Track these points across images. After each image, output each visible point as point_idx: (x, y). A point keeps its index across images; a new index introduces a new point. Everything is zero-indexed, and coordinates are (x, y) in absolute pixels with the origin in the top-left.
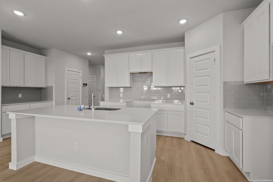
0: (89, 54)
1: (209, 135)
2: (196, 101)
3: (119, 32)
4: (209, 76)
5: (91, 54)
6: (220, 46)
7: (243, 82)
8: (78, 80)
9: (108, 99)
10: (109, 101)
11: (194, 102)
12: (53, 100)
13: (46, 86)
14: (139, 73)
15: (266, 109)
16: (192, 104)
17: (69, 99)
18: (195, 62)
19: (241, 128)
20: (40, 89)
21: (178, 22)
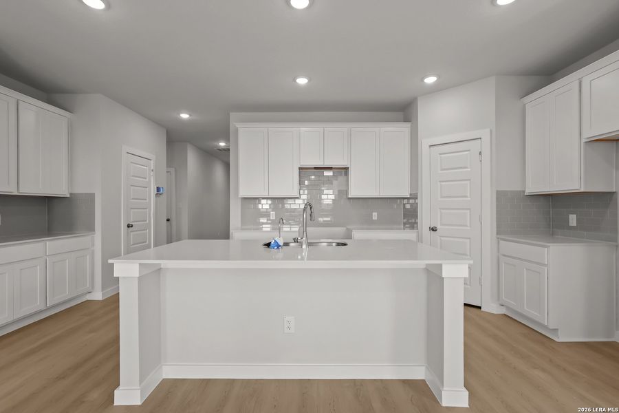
0: (185, 116)
1: (468, 283)
2: (441, 225)
3: (302, 81)
4: (470, 180)
5: (190, 116)
6: (491, 131)
7: (524, 192)
8: (146, 178)
9: (240, 226)
10: (242, 229)
11: (439, 227)
12: (94, 230)
13: (71, 194)
14: (315, 168)
15: (553, 234)
16: (434, 229)
17: (129, 226)
18: (440, 154)
19: (546, 263)
20: (48, 200)
21: (422, 80)
